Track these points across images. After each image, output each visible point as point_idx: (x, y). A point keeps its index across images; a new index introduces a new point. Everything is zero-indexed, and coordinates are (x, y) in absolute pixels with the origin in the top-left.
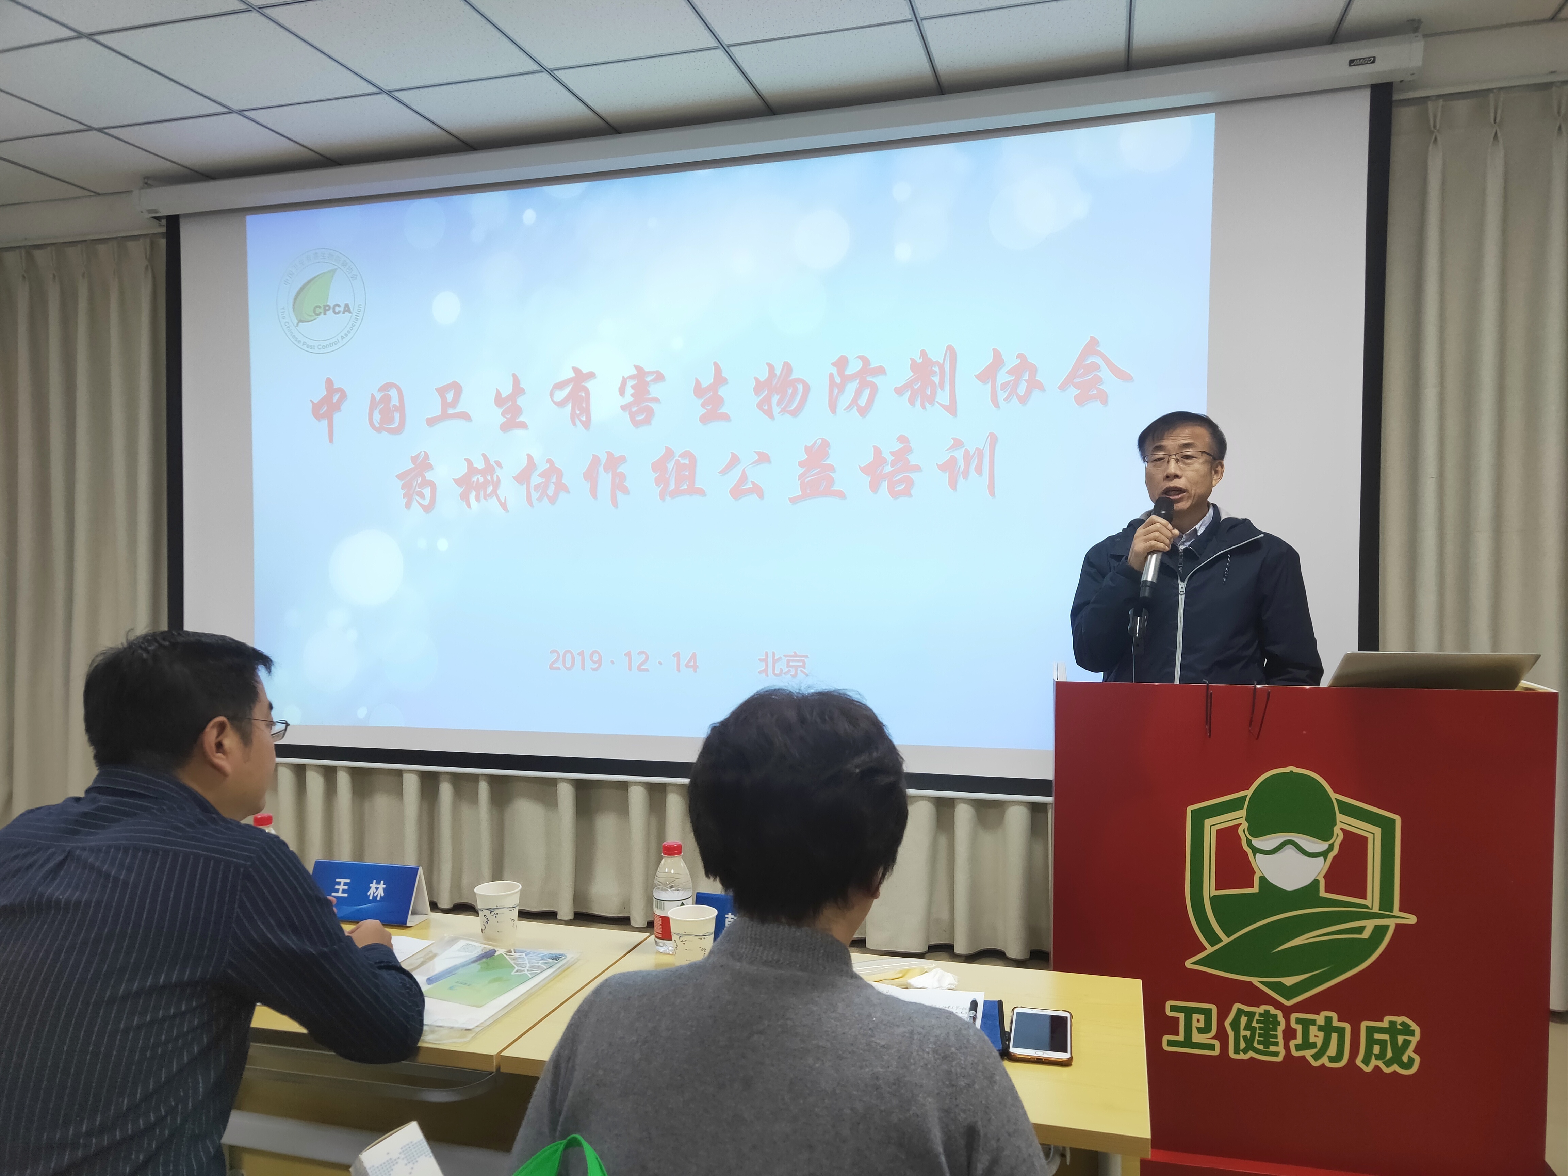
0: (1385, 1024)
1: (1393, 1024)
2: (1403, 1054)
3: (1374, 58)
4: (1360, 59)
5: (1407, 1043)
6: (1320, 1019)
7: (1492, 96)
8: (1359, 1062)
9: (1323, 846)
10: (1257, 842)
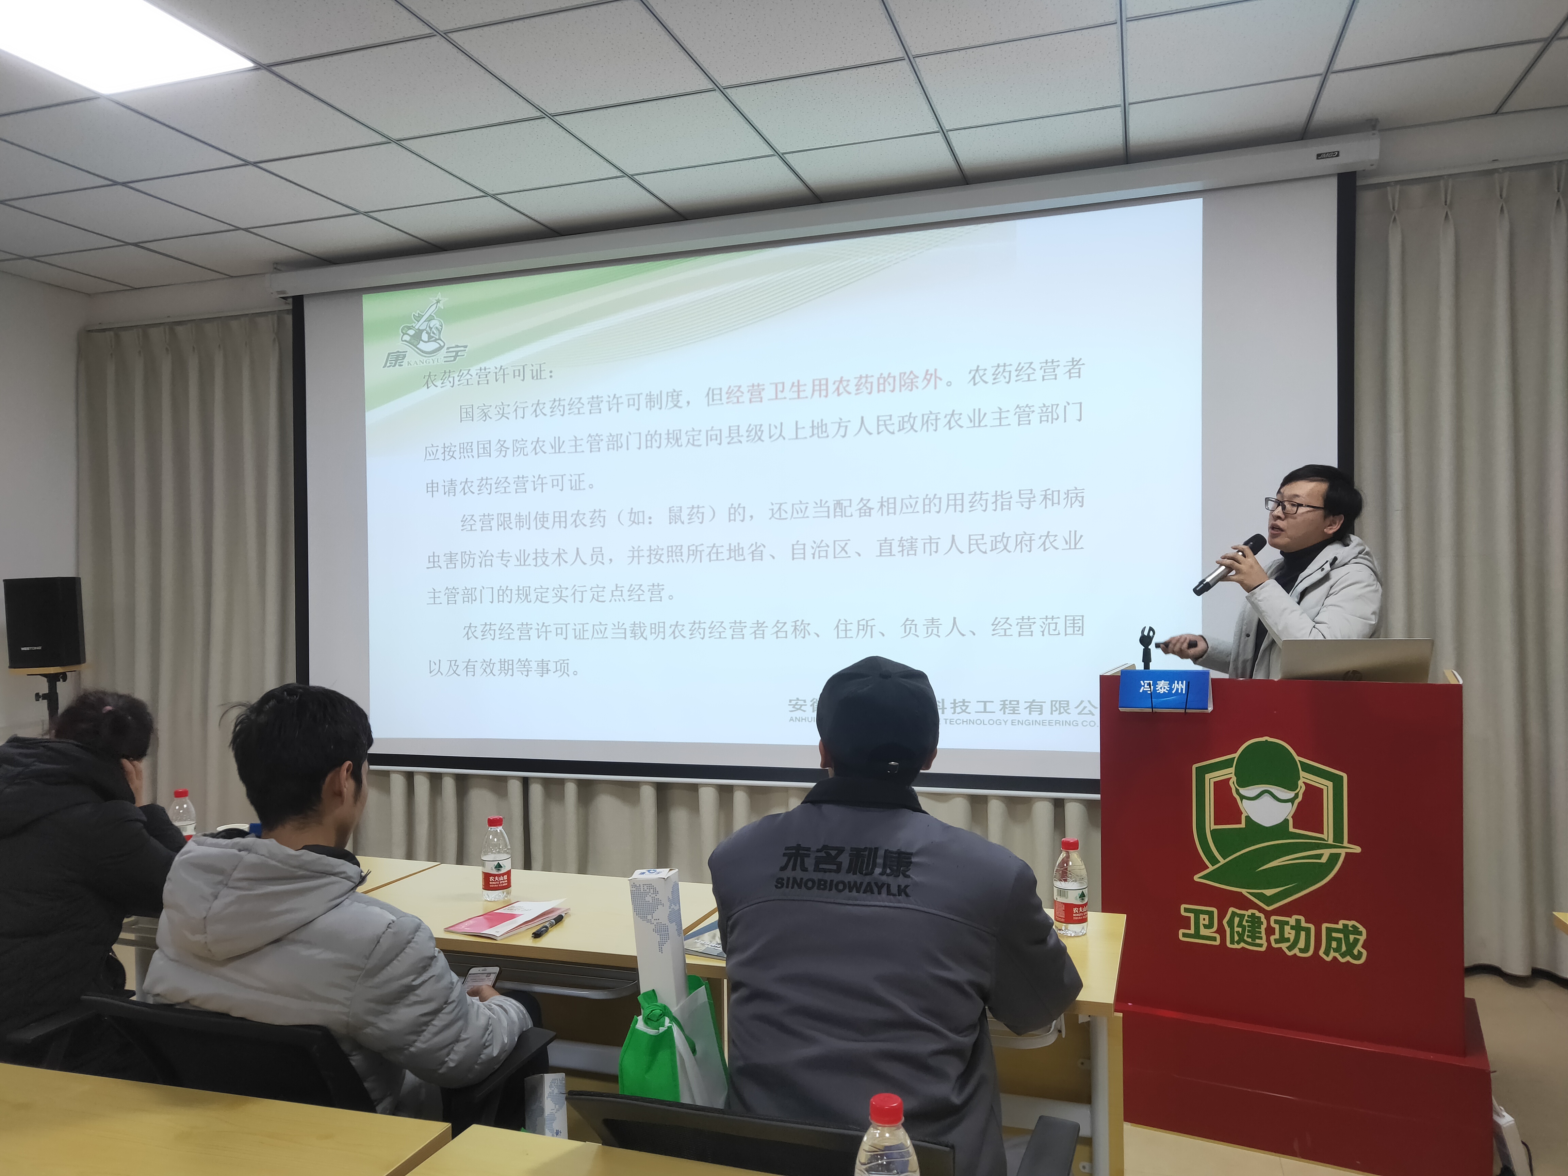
0: (1340, 926)
1: (1345, 926)
2: (1354, 948)
3: (1338, 152)
4: (1326, 153)
5: (1356, 941)
6: (1292, 921)
7: (1442, 183)
8: (1321, 953)
9: (1290, 795)
10: (1243, 791)
